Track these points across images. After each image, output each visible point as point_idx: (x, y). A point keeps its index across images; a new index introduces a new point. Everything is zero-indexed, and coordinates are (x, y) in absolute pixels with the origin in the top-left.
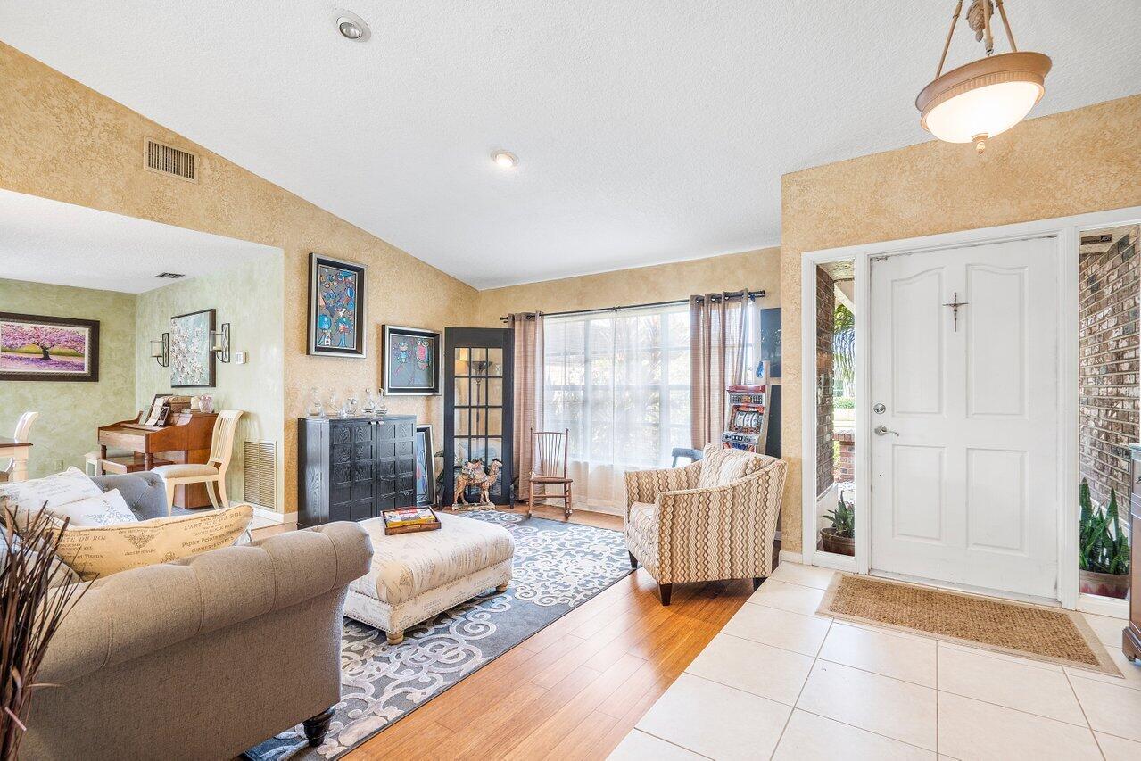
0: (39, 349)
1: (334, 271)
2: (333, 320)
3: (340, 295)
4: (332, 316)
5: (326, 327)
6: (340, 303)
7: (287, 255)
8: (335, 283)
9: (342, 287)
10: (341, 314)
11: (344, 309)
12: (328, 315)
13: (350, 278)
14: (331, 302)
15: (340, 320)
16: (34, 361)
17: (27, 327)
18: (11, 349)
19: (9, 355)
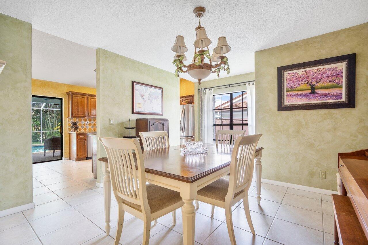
0: (308, 86)
17: (300, 72)
18: (292, 89)
19: (290, 93)
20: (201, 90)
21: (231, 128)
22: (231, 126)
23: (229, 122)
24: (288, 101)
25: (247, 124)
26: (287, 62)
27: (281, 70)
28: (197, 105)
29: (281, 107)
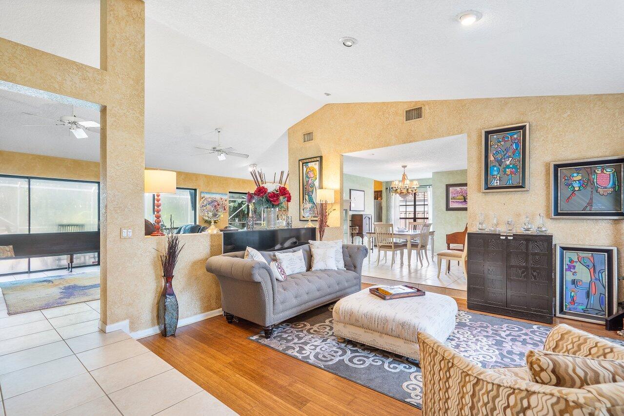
0: (462, 197)
1: (501, 135)
2: (501, 168)
3: (507, 150)
4: (500, 165)
5: (495, 173)
6: (507, 155)
7: (469, 136)
8: (502, 143)
9: (508, 144)
10: (508, 163)
11: (510, 159)
12: (497, 164)
13: (515, 136)
14: (499, 157)
15: (507, 167)
16: (461, 202)
17: (458, 189)
18: (454, 198)
19: (453, 200)
20: (389, 189)
21: (415, 221)
22: (415, 219)
23: (413, 217)
24: (452, 205)
25: (428, 218)
26: (451, 182)
27: (448, 186)
28: (385, 201)
29: (448, 209)
